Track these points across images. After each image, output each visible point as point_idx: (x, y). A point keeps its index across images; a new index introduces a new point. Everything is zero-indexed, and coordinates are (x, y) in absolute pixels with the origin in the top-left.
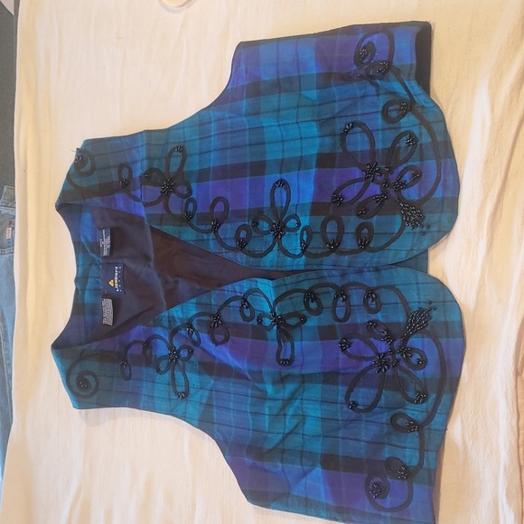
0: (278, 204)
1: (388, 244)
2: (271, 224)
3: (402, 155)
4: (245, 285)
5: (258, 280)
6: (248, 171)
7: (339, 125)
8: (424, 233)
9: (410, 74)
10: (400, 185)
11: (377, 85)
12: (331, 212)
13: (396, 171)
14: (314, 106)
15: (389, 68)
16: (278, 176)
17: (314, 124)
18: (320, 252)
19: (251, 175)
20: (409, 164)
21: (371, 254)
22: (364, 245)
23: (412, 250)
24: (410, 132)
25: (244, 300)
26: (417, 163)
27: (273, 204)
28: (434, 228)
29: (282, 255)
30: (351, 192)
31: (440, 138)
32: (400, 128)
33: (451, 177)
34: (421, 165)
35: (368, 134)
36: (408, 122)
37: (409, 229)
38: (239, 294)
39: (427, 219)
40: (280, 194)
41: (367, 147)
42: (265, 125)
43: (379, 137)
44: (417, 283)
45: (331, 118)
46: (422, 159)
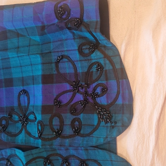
0: (23, 104)
1: (92, 133)
2: (20, 117)
3: (95, 77)
4: (8, 152)
5: (16, 149)
6: (4, 84)
7: (54, 57)
8: (113, 127)
9: (96, 28)
10: (95, 95)
11: (73, 33)
12: (54, 112)
13: (91, 86)
14: (39, 45)
15: (81, 24)
16: (22, 88)
17: (38, 56)
18: (50, 137)
19: (6, 87)
20: (99, 82)
21: (82, 138)
22: (77, 132)
23: (107, 138)
24: (98, 62)
25: (8, 160)
26: (104, 82)
27: (20, 104)
28: (119, 124)
29: (27, 136)
30: (66, 98)
31: (118, 66)
32: (91, 60)
33: (127, 91)
34: (107, 83)
35: (72, 63)
36: (96, 56)
37: (103, 123)
38: (5, 157)
39: (114, 117)
40: (24, 99)
41: (72, 71)
42: (10, 56)
43: (79, 65)
44: (111, 161)
45: (48, 53)
46: (107, 79)
